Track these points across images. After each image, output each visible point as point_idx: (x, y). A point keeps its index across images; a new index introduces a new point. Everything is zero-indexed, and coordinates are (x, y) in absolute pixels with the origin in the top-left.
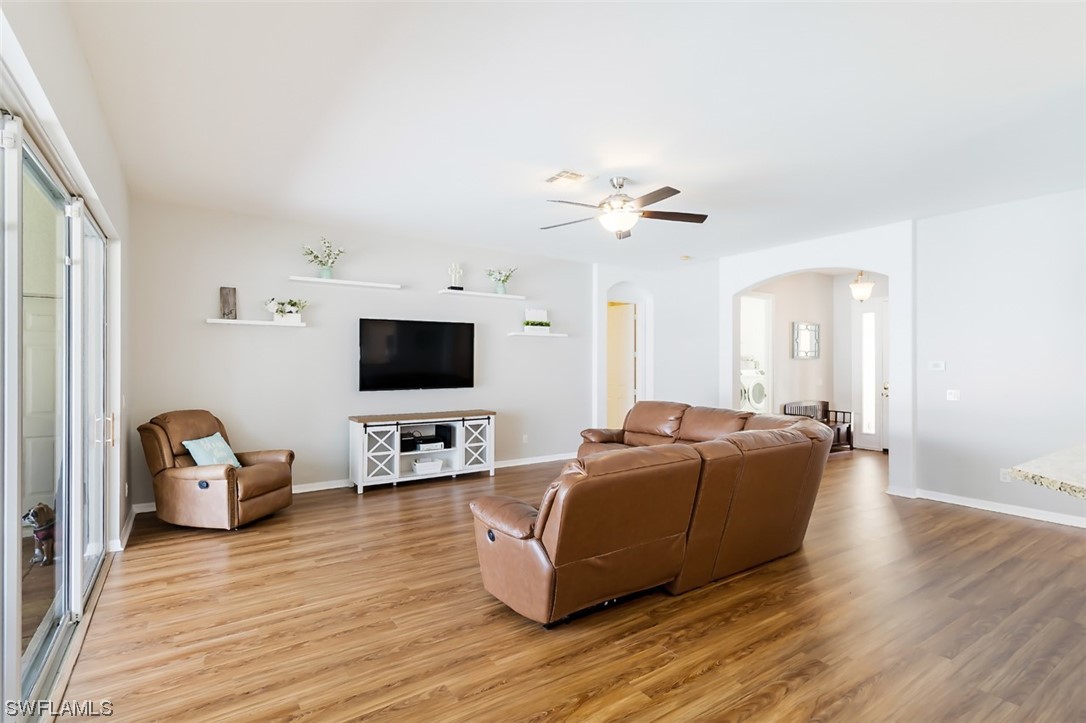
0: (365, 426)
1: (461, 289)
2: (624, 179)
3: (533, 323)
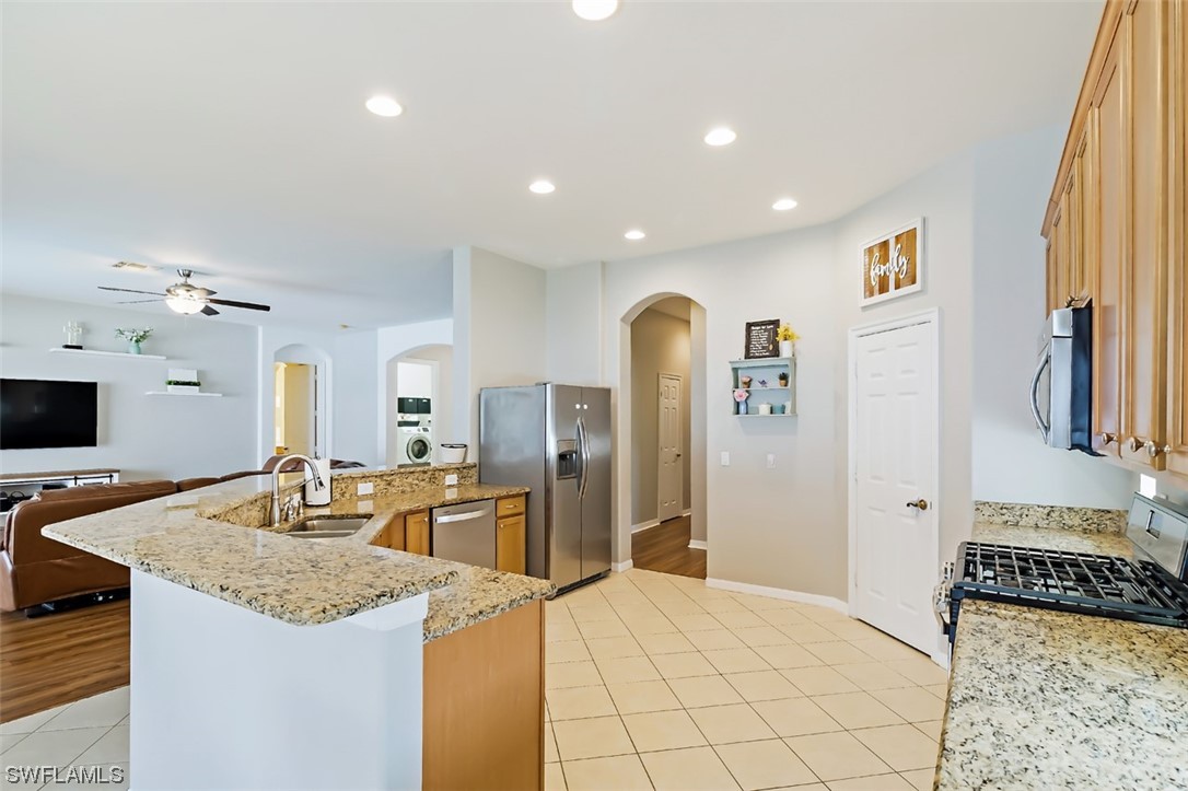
1: (80, 348)
3: (177, 383)
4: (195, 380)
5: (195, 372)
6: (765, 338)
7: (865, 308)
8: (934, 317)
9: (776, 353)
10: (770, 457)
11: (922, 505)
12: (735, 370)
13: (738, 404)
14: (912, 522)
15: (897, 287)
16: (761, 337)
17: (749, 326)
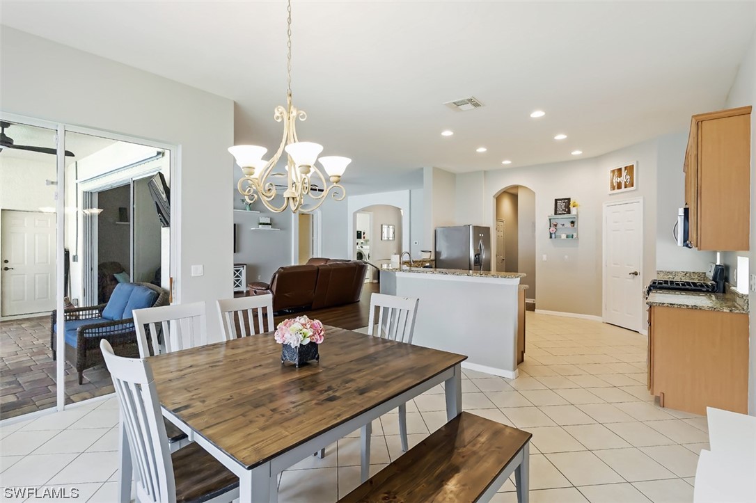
3: (264, 224)
4: (269, 222)
5: (269, 219)
6: (564, 206)
7: (610, 195)
8: (641, 201)
9: (569, 212)
10: (566, 257)
11: (636, 274)
12: (550, 220)
13: (551, 234)
14: (631, 280)
15: (625, 187)
16: (561, 205)
17: (556, 200)
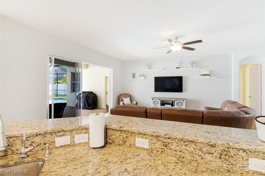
0: (153, 99)
1: (179, 68)
2: (177, 37)
3: (203, 75)
4: (208, 74)
